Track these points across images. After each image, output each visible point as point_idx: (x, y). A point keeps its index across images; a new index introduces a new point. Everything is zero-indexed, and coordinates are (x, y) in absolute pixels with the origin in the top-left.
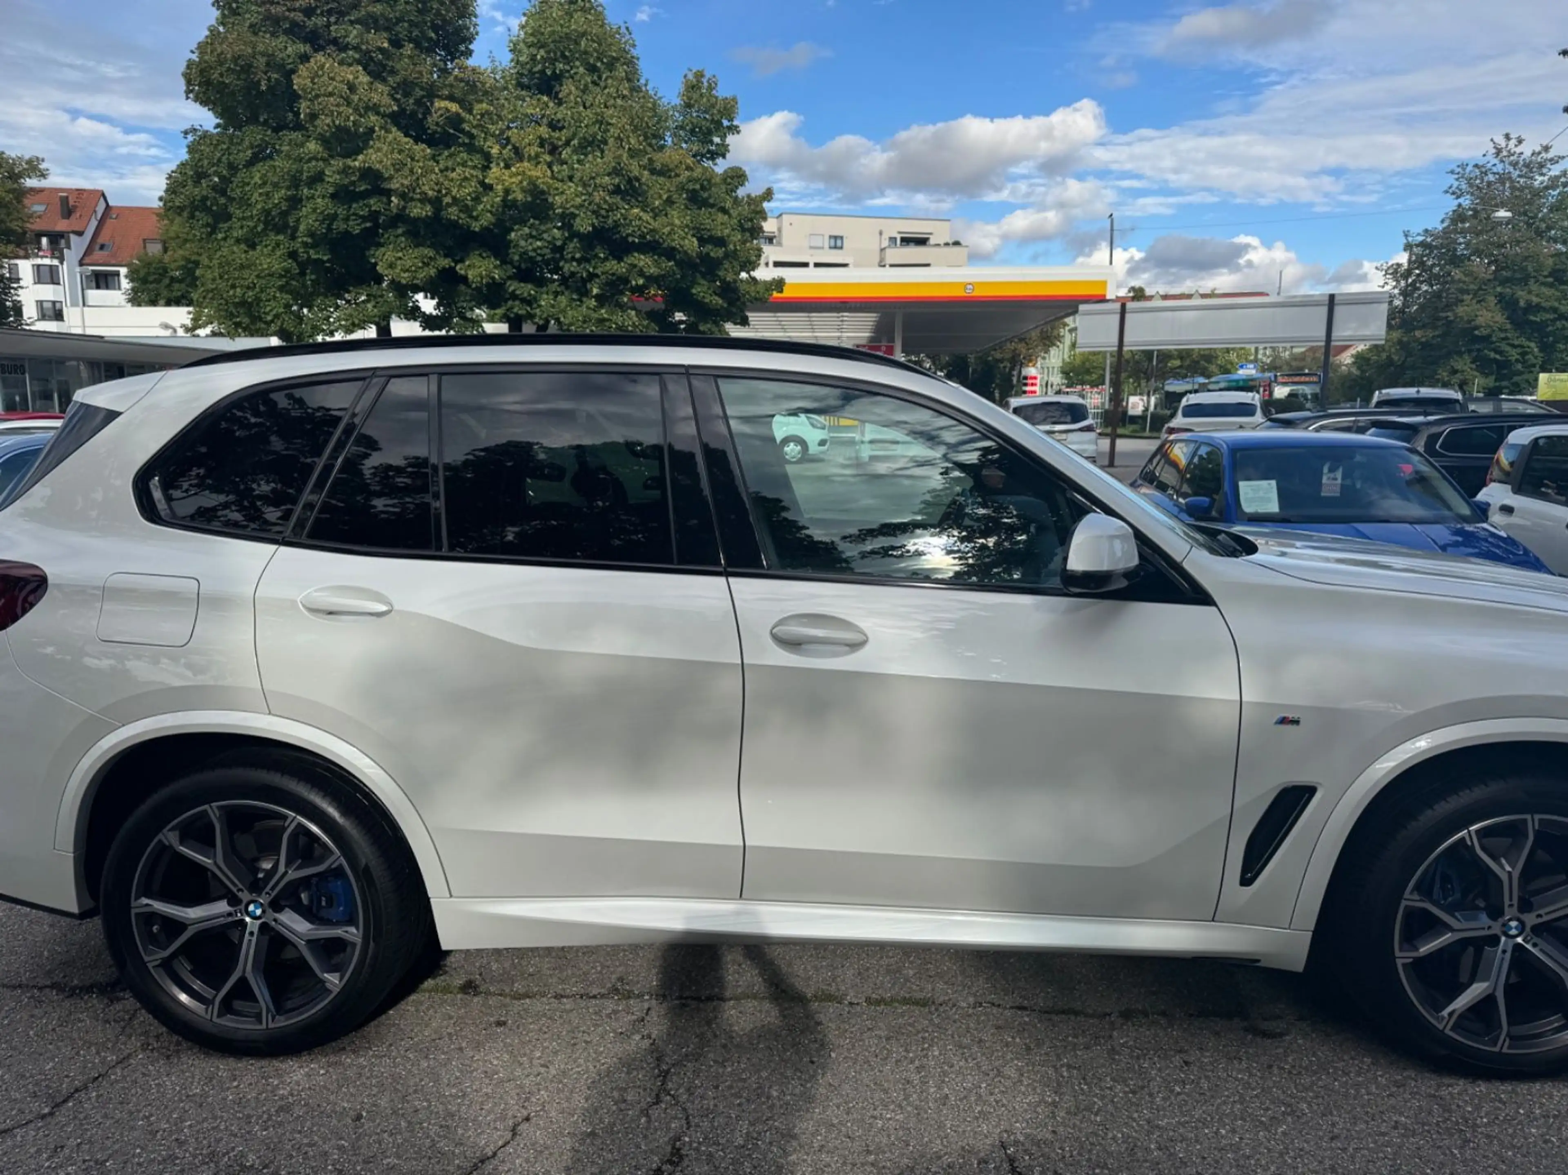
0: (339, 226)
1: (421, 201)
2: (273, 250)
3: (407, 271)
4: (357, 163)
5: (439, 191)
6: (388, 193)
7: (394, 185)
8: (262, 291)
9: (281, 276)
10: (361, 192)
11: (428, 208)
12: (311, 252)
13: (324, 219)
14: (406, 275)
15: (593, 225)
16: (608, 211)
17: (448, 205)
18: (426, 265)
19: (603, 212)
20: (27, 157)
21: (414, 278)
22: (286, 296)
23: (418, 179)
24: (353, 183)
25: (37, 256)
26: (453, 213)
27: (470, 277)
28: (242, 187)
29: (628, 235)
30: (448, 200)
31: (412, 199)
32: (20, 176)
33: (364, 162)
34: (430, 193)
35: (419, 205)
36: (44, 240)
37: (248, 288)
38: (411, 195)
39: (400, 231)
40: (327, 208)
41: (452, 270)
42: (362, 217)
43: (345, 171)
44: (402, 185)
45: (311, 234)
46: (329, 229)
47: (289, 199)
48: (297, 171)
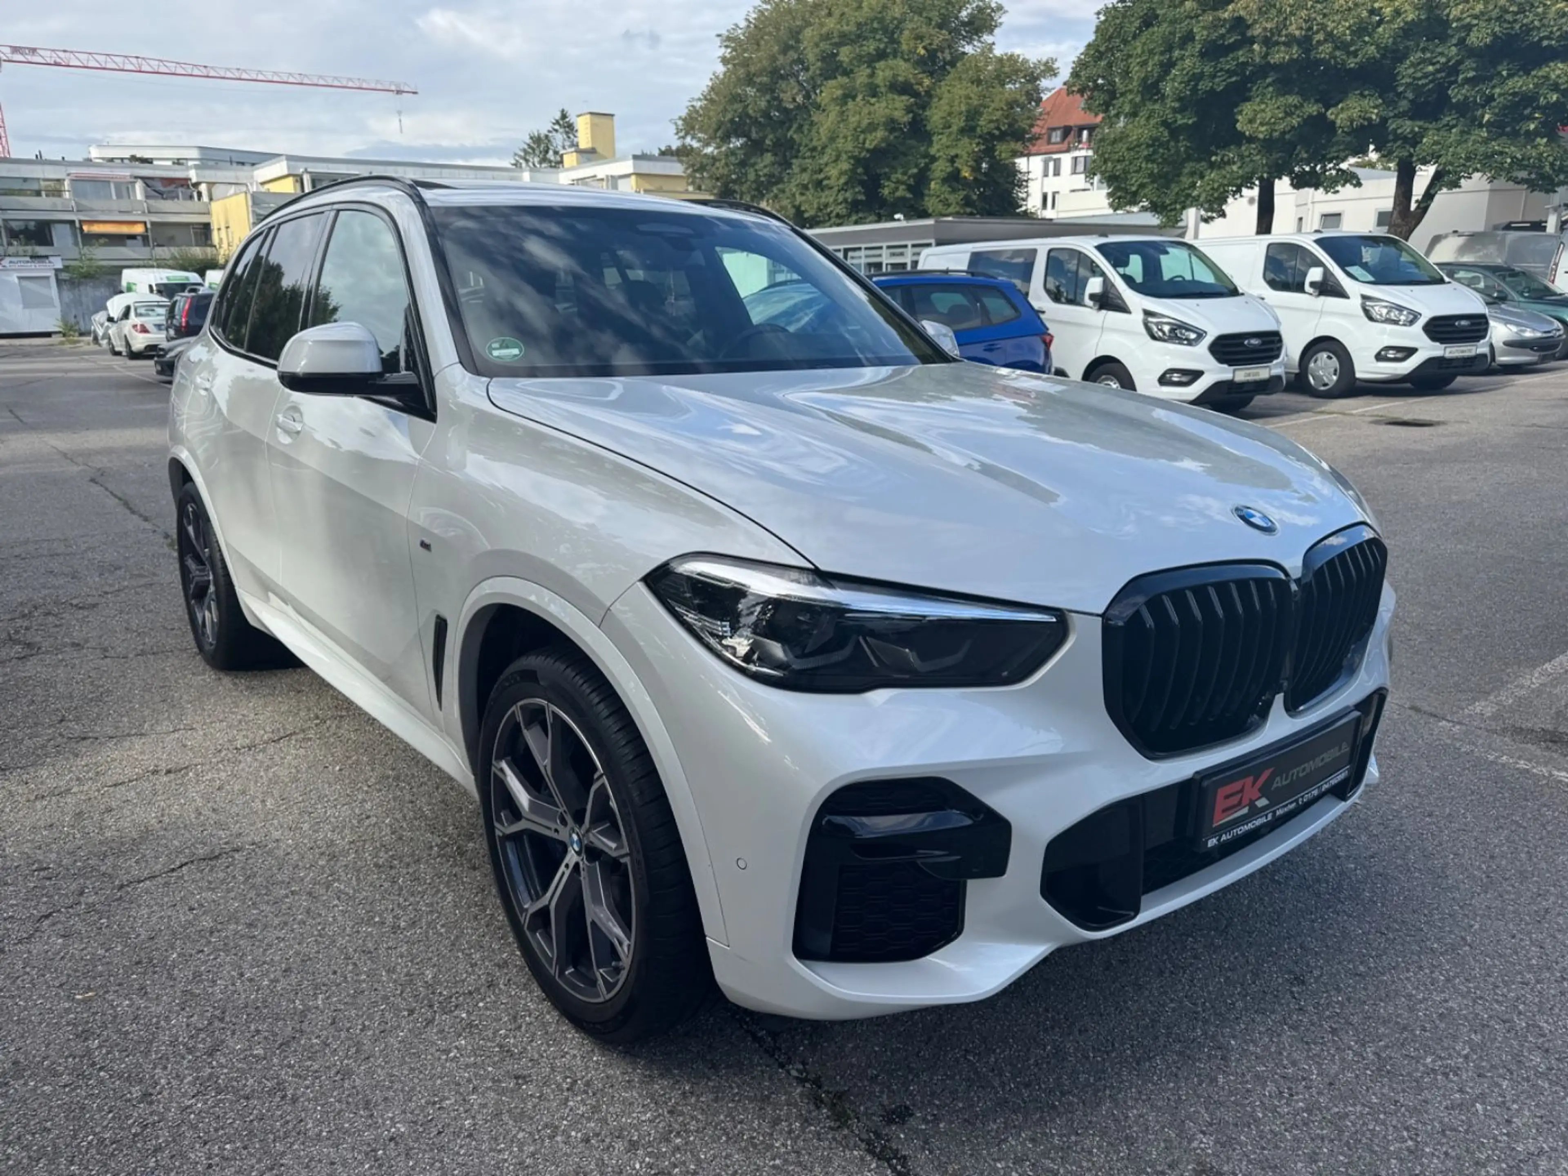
0: (1204, 85)
1: (1287, 44)
2: (1148, 119)
3: (1267, 124)
4: (1226, 15)
5: (1310, 29)
6: (1252, 41)
7: (1257, 31)
8: (1131, 163)
9: (1148, 146)
10: (1229, 45)
11: (1295, 49)
12: (1179, 116)
13: (1189, 81)
14: (1263, 129)
15: (1494, 34)
16: (1516, 13)
17: (1319, 43)
18: (1288, 114)
19: (1509, 17)
20: (1044, 60)
21: (1273, 130)
22: (1150, 166)
23: (1286, 19)
24: (1222, 36)
25: (1076, 148)
26: (1325, 51)
27: (1338, 122)
28: (1126, 60)
29: (1541, 39)
30: (1320, 36)
31: (1277, 43)
32: (1037, 79)
33: (1234, 11)
34: (1297, 33)
35: (1283, 48)
36: (1085, 133)
37: (1119, 161)
38: (1276, 38)
39: (1269, 80)
40: (1194, 68)
41: (1322, 116)
42: (1228, 71)
43: (1216, 24)
44: (1265, 29)
45: (1180, 99)
46: (1194, 90)
47: (1161, 64)
48: (1170, 33)
